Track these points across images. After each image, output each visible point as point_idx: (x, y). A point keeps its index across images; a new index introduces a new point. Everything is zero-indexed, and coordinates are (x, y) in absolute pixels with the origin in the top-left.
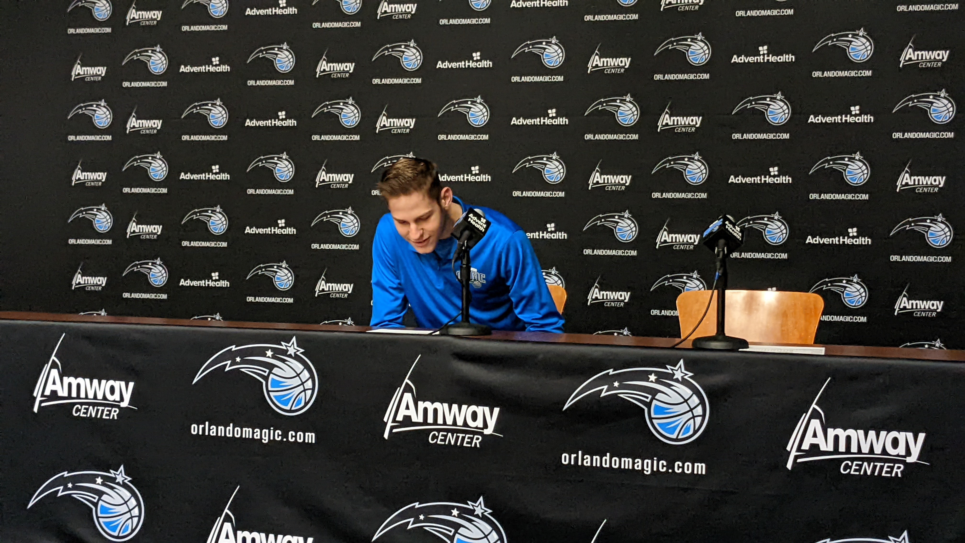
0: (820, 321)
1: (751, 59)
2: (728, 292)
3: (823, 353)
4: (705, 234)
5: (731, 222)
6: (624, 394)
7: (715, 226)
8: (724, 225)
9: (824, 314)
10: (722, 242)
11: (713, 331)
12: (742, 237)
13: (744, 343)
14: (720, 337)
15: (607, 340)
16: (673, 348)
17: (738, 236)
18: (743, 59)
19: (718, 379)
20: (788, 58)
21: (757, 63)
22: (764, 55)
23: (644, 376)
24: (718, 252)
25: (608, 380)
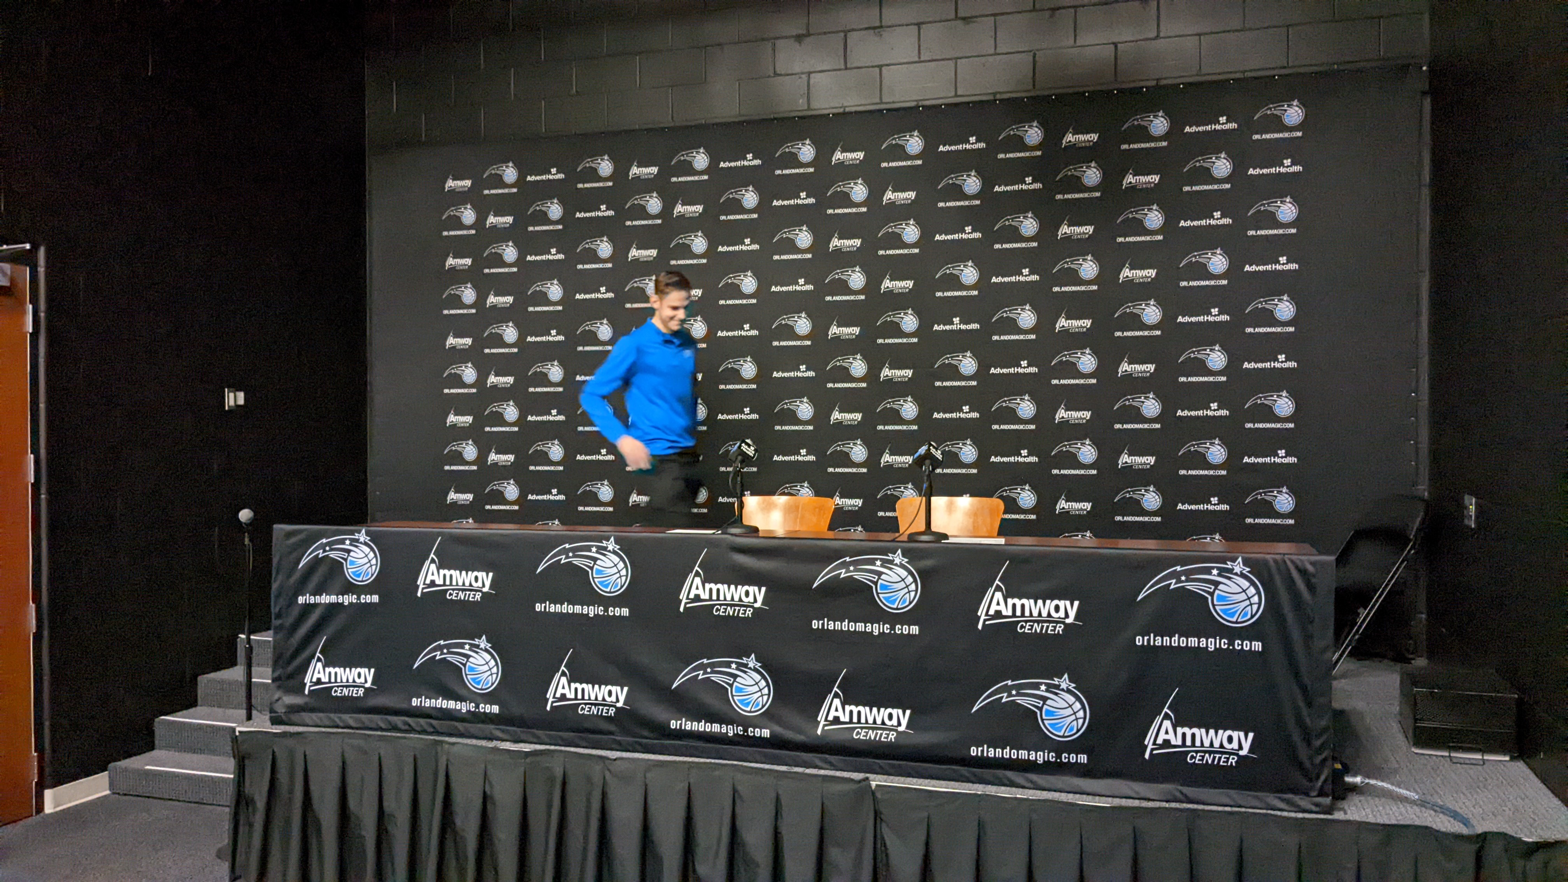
0: (1002, 519)
1: (948, 327)
2: (933, 499)
3: (1003, 543)
4: (916, 456)
5: (934, 447)
6: (858, 576)
7: (922, 450)
8: (929, 449)
9: (1005, 512)
10: (927, 462)
11: (922, 528)
12: (943, 458)
13: (946, 537)
14: (928, 532)
15: (843, 535)
16: (893, 541)
17: (940, 457)
18: (941, 327)
19: (928, 563)
20: (975, 326)
21: (952, 331)
22: (957, 324)
23: (872, 562)
24: (925, 469)
25: (845, 565)
